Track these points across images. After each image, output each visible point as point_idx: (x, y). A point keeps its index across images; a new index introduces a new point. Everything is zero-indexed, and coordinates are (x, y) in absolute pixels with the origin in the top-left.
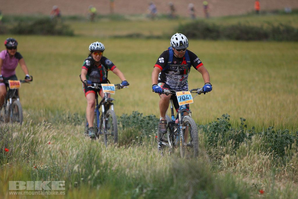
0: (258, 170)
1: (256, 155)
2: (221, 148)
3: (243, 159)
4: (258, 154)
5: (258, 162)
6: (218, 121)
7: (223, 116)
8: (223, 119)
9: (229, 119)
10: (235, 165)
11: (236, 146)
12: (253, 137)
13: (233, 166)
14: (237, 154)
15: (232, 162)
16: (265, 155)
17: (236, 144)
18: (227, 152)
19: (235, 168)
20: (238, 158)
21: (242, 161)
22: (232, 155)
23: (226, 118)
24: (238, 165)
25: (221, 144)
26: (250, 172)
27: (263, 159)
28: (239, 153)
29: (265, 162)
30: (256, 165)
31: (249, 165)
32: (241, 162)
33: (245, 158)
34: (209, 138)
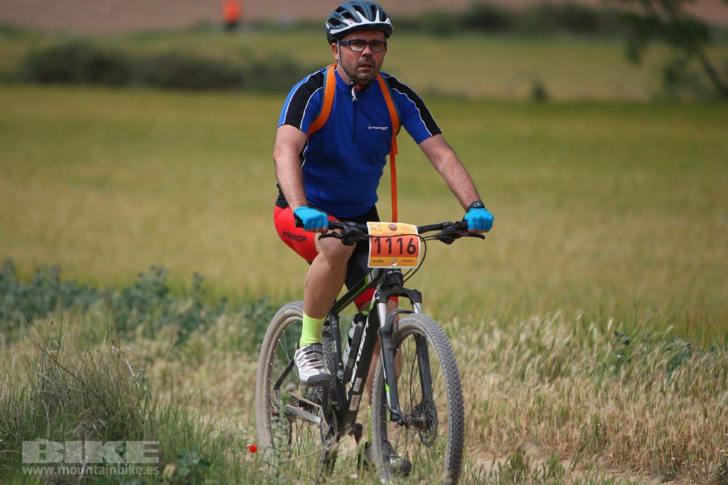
0: (234, 398)
1: (228, 361)
2: (146, 342)
3: (197, 370)
4: (234, 358)
5: (235, 376)
6: (140, 280)
7: (153, 268)
8: (150, 277)
9: (165, 279)
10: (179, 384)
11: (182, 339)
12: (221, 321)
13: (175, 385)
14: (184, 358)
15: (171, 377)
16: (250, 362)
17: (180, 334)
18: (159, 354)
19: (180, 391)
20: (187, 368)
21: (197, 376)
22: (171, 360)
23: (159, 274)
24: (187, 383)
25: (144, 334)
26: (216, 401)
27: (246, 371)
28: (189, 357)
29: (250, 378)
30: (229, 384)
31: (213, 384)
32: (193, 379)
33: (203, 369)
34: (116, 321)
